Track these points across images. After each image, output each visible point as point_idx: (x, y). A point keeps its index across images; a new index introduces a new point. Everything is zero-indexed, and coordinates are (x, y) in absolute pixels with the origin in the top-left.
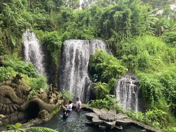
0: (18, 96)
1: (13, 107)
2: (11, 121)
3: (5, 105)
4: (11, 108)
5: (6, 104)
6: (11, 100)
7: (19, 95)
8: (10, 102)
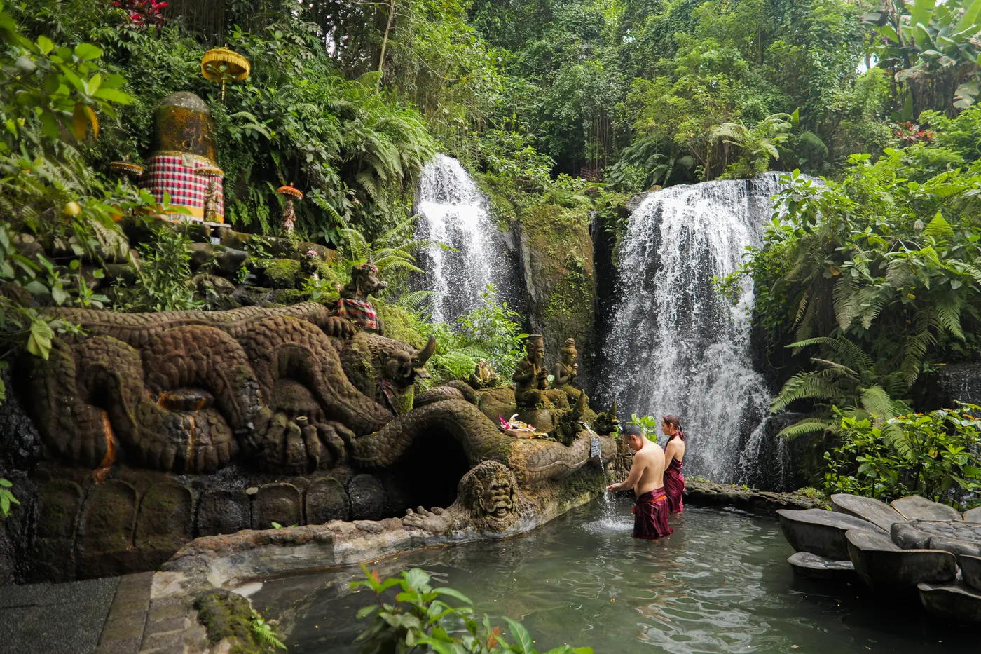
0: (355, 382)
1: (322, 435)
2: (308, 510)
3: (282, 419)
4: (316, 438)
5: (290, 414)
6: (317, 396)
7: (360, 375)
8: (312, 406)
